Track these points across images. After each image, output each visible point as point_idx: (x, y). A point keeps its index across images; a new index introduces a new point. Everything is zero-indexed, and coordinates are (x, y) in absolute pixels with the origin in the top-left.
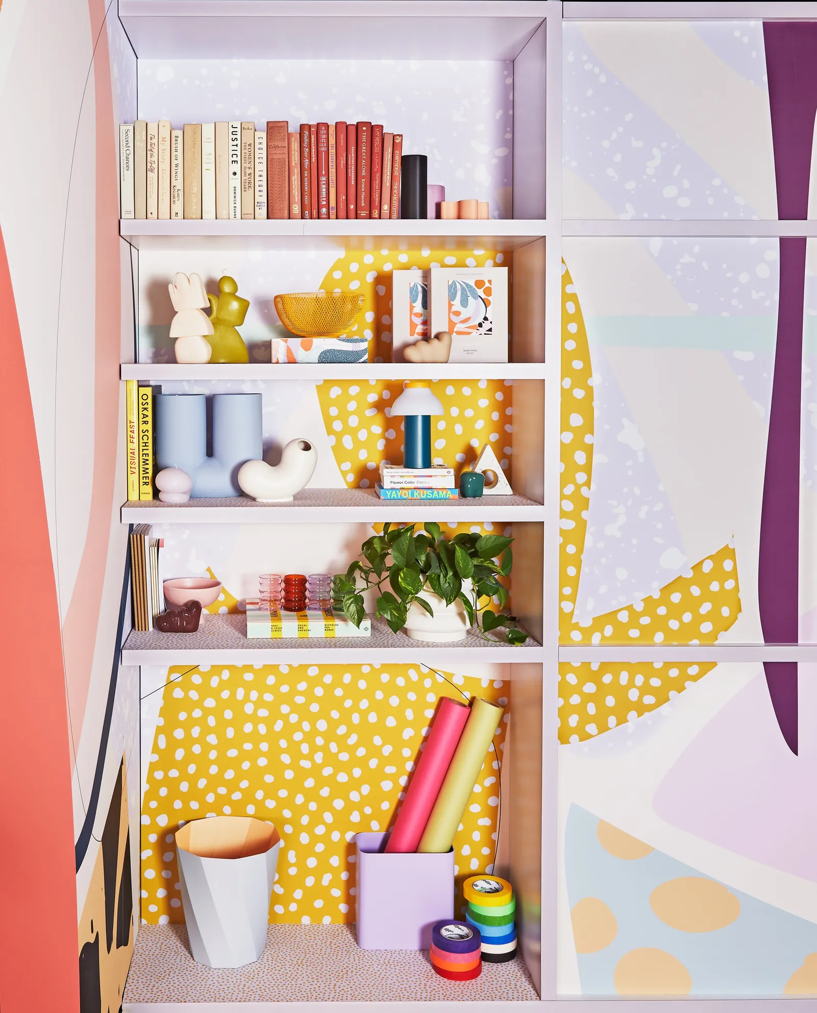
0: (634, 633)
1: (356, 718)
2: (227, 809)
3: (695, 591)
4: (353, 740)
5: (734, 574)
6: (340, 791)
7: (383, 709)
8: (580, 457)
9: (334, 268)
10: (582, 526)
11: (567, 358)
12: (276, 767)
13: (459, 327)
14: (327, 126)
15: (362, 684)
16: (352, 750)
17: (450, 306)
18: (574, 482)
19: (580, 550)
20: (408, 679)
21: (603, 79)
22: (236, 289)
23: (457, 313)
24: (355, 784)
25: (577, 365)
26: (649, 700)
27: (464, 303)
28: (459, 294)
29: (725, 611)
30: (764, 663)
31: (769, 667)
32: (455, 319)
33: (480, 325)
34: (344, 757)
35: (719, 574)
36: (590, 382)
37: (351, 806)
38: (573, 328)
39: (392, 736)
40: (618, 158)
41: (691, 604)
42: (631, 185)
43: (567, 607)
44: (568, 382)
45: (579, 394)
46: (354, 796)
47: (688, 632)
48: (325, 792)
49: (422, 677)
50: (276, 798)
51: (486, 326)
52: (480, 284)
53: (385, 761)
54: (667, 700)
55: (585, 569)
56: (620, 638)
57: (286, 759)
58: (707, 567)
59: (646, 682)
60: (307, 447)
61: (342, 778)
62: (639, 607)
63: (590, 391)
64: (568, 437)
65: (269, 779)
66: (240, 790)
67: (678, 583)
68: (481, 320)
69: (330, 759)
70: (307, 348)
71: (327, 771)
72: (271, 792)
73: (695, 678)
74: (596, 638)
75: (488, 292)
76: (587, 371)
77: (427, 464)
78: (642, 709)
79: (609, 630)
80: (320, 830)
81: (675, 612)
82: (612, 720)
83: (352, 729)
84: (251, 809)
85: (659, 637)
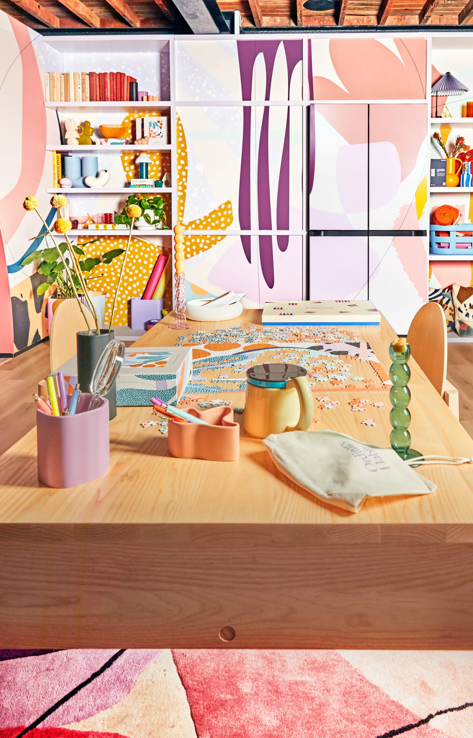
0: (201, 227)
1: (134, 261)
2: (95, 289)
3: (219, 214)
4: (134, 268)
5: (231, 209)
6: (130, 284)
7: (143, 258)
8: (184, 173)
9: (125, 119)
10: (185, 194)
11: (179, 143)
12: (110, 276)
13: (153, 135)
14: (107, 73)
15: (136, 250)
16: (133, 271)
17: (150, 129)
18: (182, 181)
19: (184, 201)
20: (150, 249)
21: (189, 58)
22: (90, 125)
23: (152, 131)
24: (134, 282)
25: (183, 145)
26: (206, 247)
27: (154, 128)
28: (152, 125)
29: (229, 220)
30: (241, 236)
31: (242, 237)
32: (151, 132)
33: (159, 134)
34: (131, 273)
35: (226, 209)
36: (186, 151)
37: (133, 289)
38: (181, 134)
39: (146, 267)
40: (194, 82)
41: (218, 218)
42: (197, 91)
43: (181, 219)
44: (179, 151)
45: (183, 154)
46: (135, 286)
47: (217, 227)
48: (125, 284)
49: (155, 248)
50: (110, 286)
51: (161, 135)
52: (159, 122)
53: (144, 275)
54: (211, 247)
55: (186, 207)
56: (197, 227)
57: (113, 274)
58: (223, 207)
59: (205, 242)
60: (106, 171)
61: (131, 280)
62: (203, 219)
63: (186, 153)
64: (180, 167)
65: (108, 280)
66: (99, 283)
67: (215, 212)
68: (159, 133)
69: (127, 274)
70: (106, 141)
71: (126, 278)
72: (108, 284)
73: (220, 241)
74: (190, 228)
75: (161, 124)
76: (185, 147)
77: (147, 177)
78: (204, 250)
79: (193, 226)
80: (124, 296)
81: (214, 220)
82: (195, 253)
83: (133, 264)
84: (102, 289)
85: (209, 228)
